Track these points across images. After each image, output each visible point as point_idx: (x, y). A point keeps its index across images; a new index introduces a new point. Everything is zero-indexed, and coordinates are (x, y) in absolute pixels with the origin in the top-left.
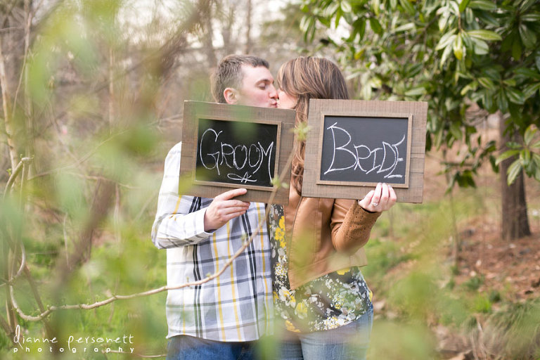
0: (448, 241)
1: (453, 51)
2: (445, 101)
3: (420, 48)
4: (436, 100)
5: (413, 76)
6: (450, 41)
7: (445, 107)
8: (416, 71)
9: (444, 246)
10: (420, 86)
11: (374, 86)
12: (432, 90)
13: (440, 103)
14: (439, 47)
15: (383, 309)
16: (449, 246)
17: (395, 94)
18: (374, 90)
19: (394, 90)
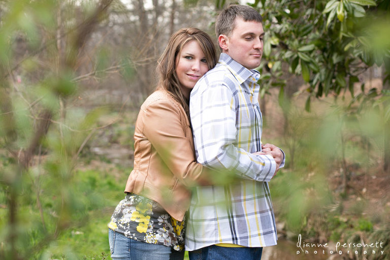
0: (339, 172)
1: (336, 15)
2: (332, 55)
3: (312, 12)
4: (326, 55)
5: (306, 35)
6: (334, 7)
7: (332, 61)
8: (308, 31)
9: (336, 177)
10: (311, 43)
11: (273, 43)
12: (322, 47)
13: (328, 57)
14: (326, 11)
15: (284, 229)
16: (340, 177)
17: (290, 50)
18: (273, 46)
19: (290, 48)
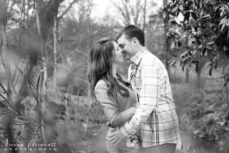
0: (225, 105)
1: (226, 25)
2: (223, 47)
3: (213, 25)
4: (220, 47)
5: (210, 36)
6: (225, 22)
7: (223, 50)
8: (211, 34)
9: (223, 108)
10: (212, 41)
11: (193, 41)
12: (218, 43)
13: (221, 48)
14: (221, 24)
16: (225, 108)
17: (202, 44)
19: (201, 43)
